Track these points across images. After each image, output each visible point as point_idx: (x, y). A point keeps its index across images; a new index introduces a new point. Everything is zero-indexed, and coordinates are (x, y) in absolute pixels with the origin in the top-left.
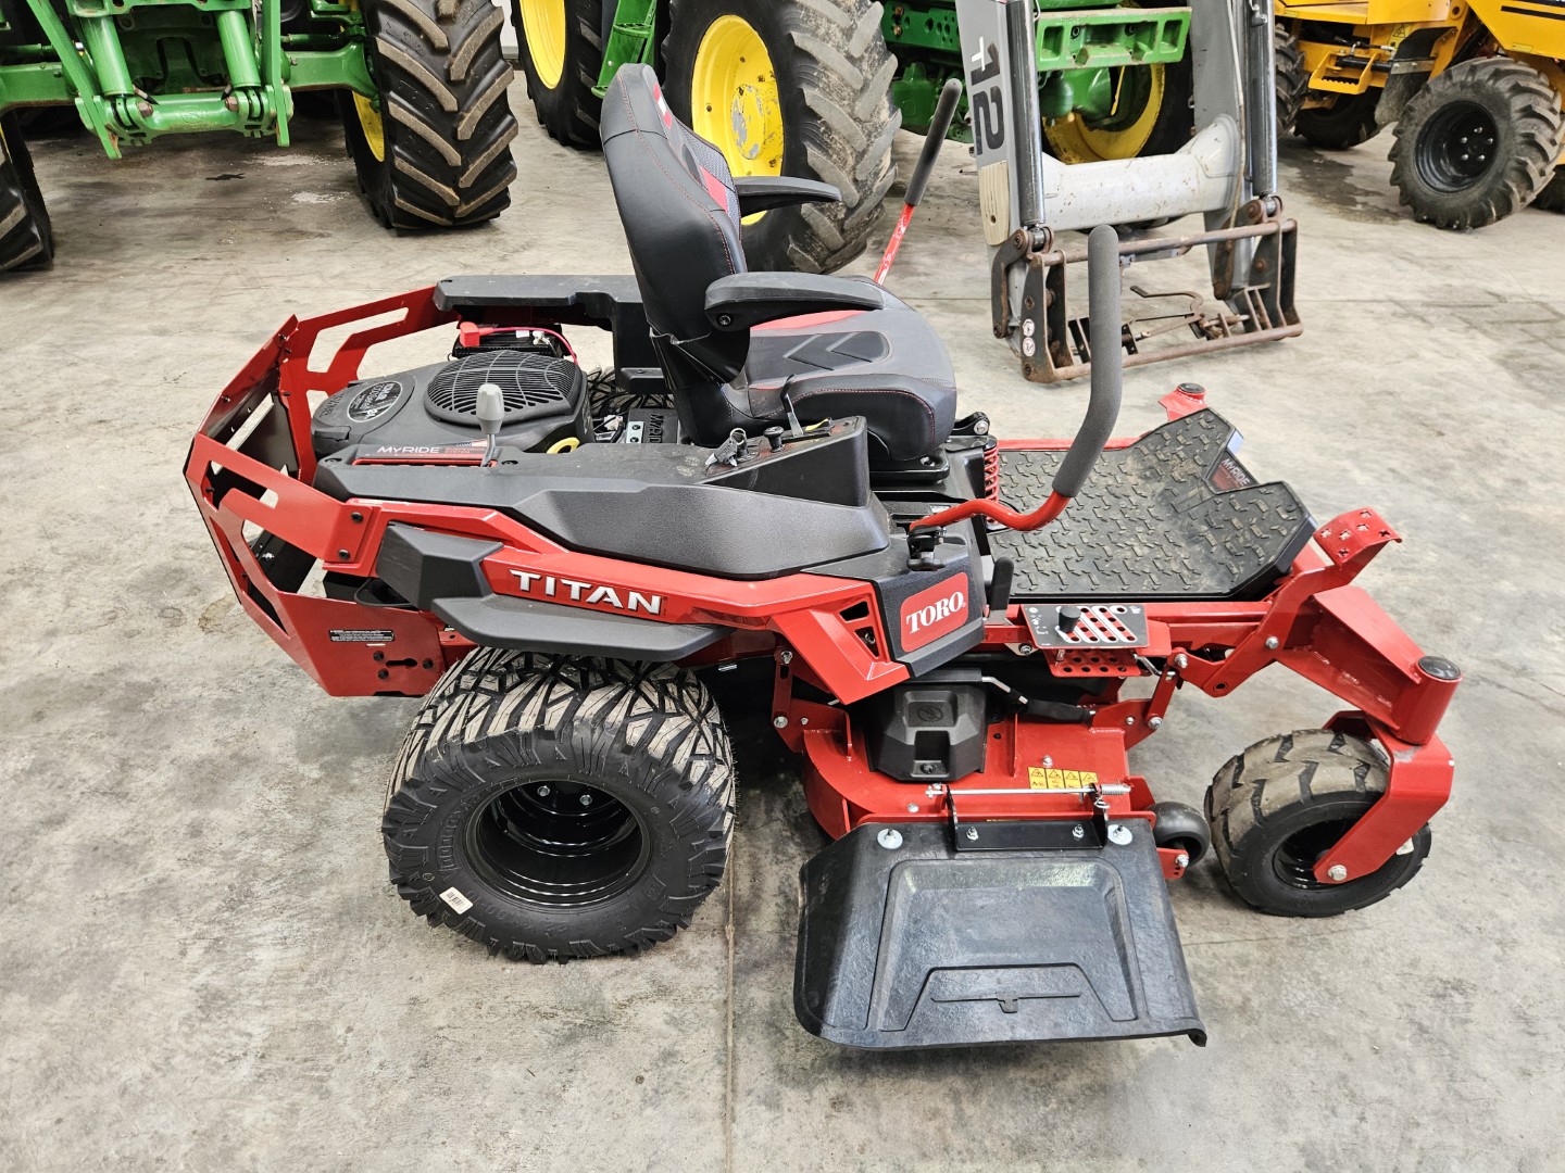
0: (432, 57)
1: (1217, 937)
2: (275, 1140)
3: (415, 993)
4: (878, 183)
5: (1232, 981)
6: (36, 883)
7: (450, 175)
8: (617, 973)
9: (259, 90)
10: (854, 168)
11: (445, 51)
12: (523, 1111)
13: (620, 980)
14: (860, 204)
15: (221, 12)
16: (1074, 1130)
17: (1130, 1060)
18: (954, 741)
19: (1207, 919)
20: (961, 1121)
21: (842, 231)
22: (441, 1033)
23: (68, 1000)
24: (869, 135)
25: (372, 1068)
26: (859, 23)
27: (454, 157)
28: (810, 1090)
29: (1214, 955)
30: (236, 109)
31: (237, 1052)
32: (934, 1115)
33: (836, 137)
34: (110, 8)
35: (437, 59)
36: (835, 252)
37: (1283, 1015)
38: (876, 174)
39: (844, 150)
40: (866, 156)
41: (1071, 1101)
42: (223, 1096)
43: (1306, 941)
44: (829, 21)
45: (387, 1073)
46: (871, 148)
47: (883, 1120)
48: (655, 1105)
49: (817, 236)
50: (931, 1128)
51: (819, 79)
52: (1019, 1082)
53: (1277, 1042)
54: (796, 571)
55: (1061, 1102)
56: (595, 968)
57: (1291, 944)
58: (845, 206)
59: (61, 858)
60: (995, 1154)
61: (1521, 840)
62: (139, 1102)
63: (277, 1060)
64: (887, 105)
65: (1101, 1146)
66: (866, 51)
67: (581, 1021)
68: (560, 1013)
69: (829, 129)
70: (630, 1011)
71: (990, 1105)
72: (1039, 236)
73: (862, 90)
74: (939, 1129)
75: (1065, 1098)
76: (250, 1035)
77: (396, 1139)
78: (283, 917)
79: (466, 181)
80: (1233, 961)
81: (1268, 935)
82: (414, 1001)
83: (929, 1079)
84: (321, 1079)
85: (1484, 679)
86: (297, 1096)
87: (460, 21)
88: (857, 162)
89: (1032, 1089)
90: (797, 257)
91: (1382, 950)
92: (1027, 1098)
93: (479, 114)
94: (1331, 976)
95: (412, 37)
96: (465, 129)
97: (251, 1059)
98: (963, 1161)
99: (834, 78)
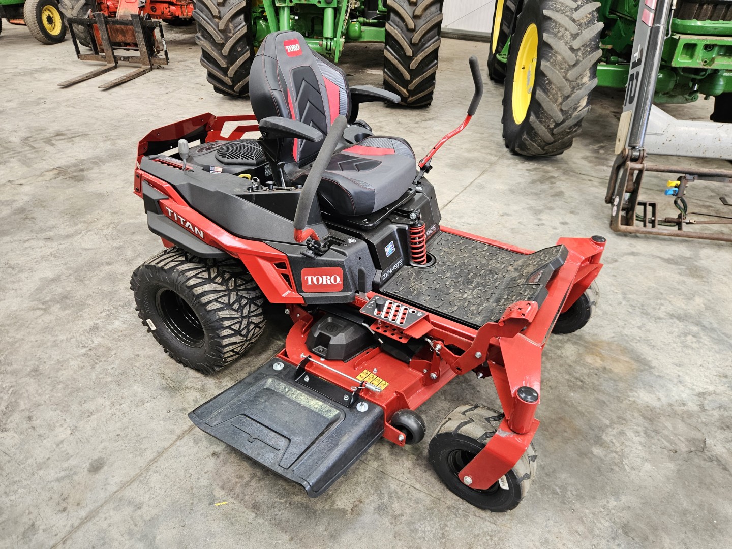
0: (407, 33)
1: (418, 486)
2: (71, 372)
3: (139, 353)
4: (576, 113)
5: (404, 505)
6: (90, 279)
7: (405, 84)
8: (196, 378)
9: (331, 39)
10: (561, 104)
11: (413, 31)
12: (131, 401)
13: (195, 380)
14: (563, 121)
15: (325, 8)
16: (280, 513)
17: (328, 506)
18: (331, 342)
19: (422, 478)
20: (247, 484)
21: (552, 134)
22: (134, 368)
23: (67, 312)
24: (573, 88)
25: (110, 367)
26: (583, 32)
27: (407, 76)
28: (211, 445)
29: (408, 492)
30: (321, 45)
31: (86, 345)
32: (240, 477)
33: (553, 87)
34: (288, 3)
35: (409, 34)
36: (550, 144)
37: (411, 530)
38: (575, 109)
39: (557, 94)
40: (569, 99)
41: (290, 504)
42: (73, 355)
43: (458, 511)
44: (566, 29)
45: (111, 371)
46: (573, 95)
47: (223, 468)
48: (165, 421)
49: (538, 134)
50: (234, 480)
51: (551, 58)
52: (279, 486)
53: (395, 537)
54: (260, 240)
55: (286, 502)
56: (192, 373)
57: (449, 508)
58: (554, 121)
59: (101, 274)
60: (245, 502)
61: (637, 540)
62: (56, 345)
63: (92, 353)
64: (588, 74)
65: (283, 524)
66: (583, 46)
67: (171, 385)
68: (169, 380)
69: (550, 83)
70: (187, 391)
71: (261, 487)
72: (636, 153)
73: (574, 65)
74: (236, 483)
75: (289, 502)
76: (93, 342)
77: (96, 389)
78: (131, 315)
79: (411, 87)
80: (413, 499)
81: (442, 499)
82: (138, 355)
83: (251, 466)
84: (96, 363)
85: (718, 460)
86: (88, 365)
87: (423, 18)
88: (564, 101)
89: (282, 491)
90: (527, 143)
91: (491, 536)
92: (276, 493)
93: (421, 59)
94: (452, 530)
95: (401, 24)
96: (413, 65)
97: (88, 349)
98: (232, 497)
99: (559, 58)
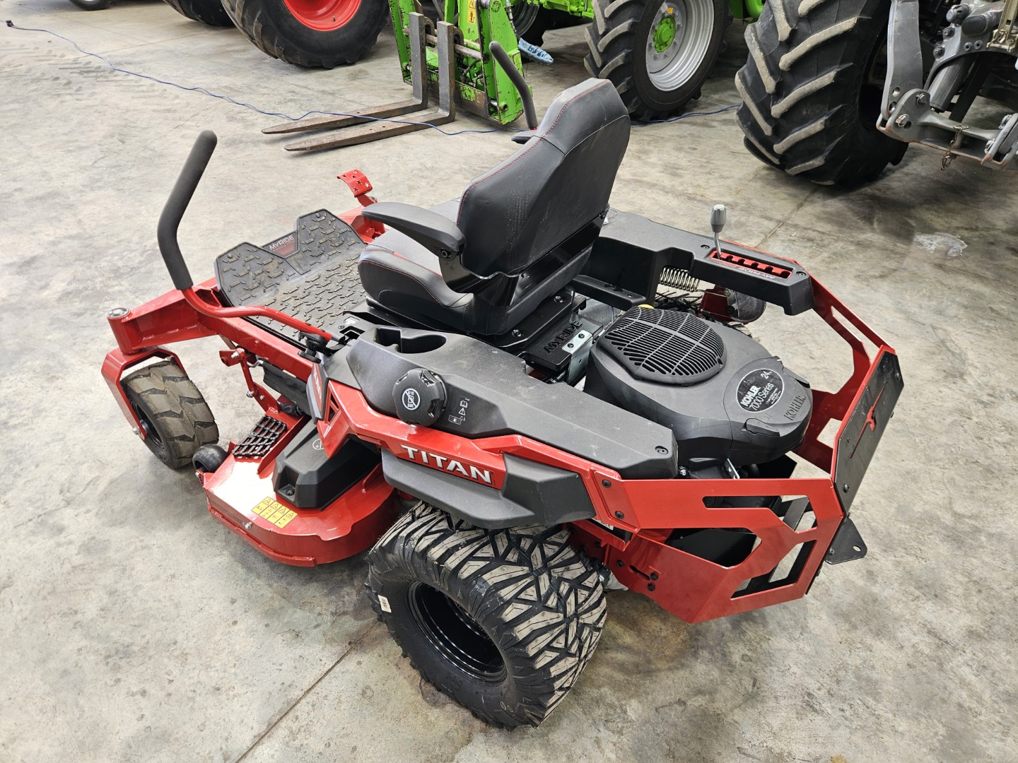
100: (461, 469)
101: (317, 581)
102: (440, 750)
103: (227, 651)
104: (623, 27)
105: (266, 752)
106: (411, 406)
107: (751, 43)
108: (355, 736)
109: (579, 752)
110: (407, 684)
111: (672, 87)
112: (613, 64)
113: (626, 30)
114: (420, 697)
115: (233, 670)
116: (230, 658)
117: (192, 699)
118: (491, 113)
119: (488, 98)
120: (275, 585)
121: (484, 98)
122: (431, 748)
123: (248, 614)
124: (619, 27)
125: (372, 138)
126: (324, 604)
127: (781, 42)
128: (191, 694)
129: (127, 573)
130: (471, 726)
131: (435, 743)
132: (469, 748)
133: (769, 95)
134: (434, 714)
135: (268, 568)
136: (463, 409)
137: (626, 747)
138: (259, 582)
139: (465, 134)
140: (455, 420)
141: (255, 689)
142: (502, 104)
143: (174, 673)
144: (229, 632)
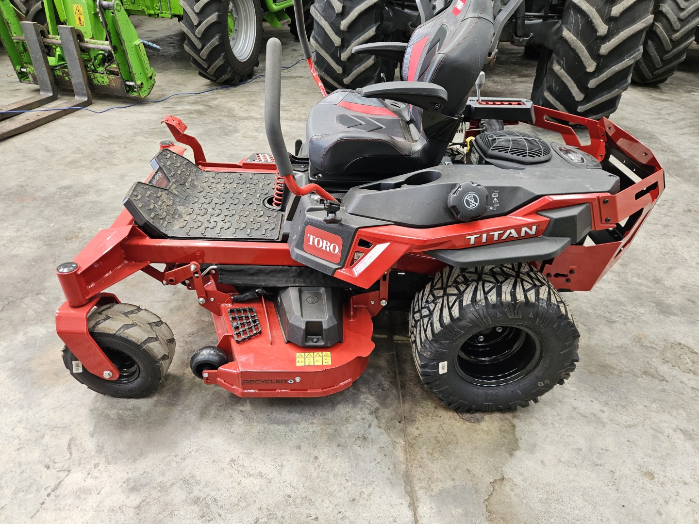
100: (514, 233)
101: (339, 403)
102: (506, 439)
103: (331, 476)
104: (213, 18)
105: (425, 509)
106: (473, 205)
107: (318, 17)
108: (460, 465)
109: (561, 396)
110: (454, 421)
111: (245, 59)
112: (211, 45)
113: (215, 20)
114: (467, 423)
115: (350, 484)
116: (340, 479)
117: (344, 518)
118: (128, 92)
119: (124, 80)
120: (314, 421)
121: (119, 80)
122: (502, 442)
123: (318, 447)
124: (209, 18)
125: (33, 126)
126: (359, 412)
127: (337, 14)
128: (340, 516)
129: (191, 481)
130: (506, 419)
131: (501, 439)
132: (517, 429)
133: (337, 47)
134: (484, 425)
135: (297, 415)
136: (495, 199)
137: (574, 382)
138: (301, 427)
139: (112, 110)
140: (491, 208)
141: (376, 483)
142: (139, 83)
143: (312, 513)
144: (319, 466)
